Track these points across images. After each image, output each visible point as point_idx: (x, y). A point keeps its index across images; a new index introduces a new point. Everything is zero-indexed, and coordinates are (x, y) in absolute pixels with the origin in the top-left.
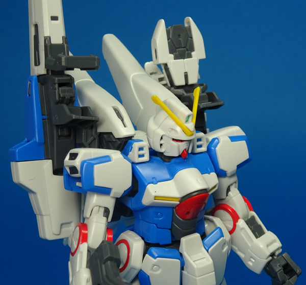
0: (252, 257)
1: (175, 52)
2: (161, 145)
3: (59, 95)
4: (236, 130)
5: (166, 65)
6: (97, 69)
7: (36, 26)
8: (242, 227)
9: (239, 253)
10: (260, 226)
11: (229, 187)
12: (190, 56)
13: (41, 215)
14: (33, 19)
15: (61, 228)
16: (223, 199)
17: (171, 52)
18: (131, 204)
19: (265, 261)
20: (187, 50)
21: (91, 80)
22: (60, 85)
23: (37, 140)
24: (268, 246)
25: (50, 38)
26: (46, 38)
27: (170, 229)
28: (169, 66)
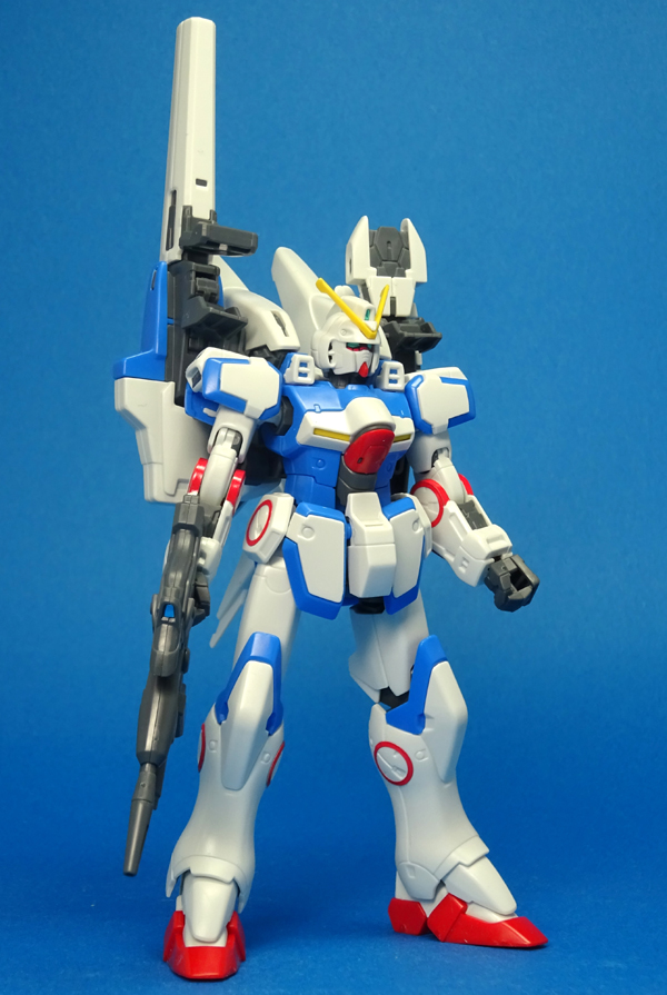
0: (465, 559)
1: (381, 265)
2: (330, 357)
3: (196, 288)
4: (454, 372)
5: (364, 285)
6: (253, 252)
7: (174, 193)
8: (451, 511)
9: (447, 556)
10: (481, 516)
11: (436, 452)
12: (403, 275)
13: (151, 463)
14: (171, 184)
15: (177, 488)
16: (428, 472)
17: (373, 264)
18: (281, 446)
19: (483, 563)
20: (400, 266)
21: (247, 289)
22: (199, 274)
23: (157, 351)
24: (489, 541)
25: (191, 208)
26: (185, 208)
27: (335, 488)
28: (369, 284)
